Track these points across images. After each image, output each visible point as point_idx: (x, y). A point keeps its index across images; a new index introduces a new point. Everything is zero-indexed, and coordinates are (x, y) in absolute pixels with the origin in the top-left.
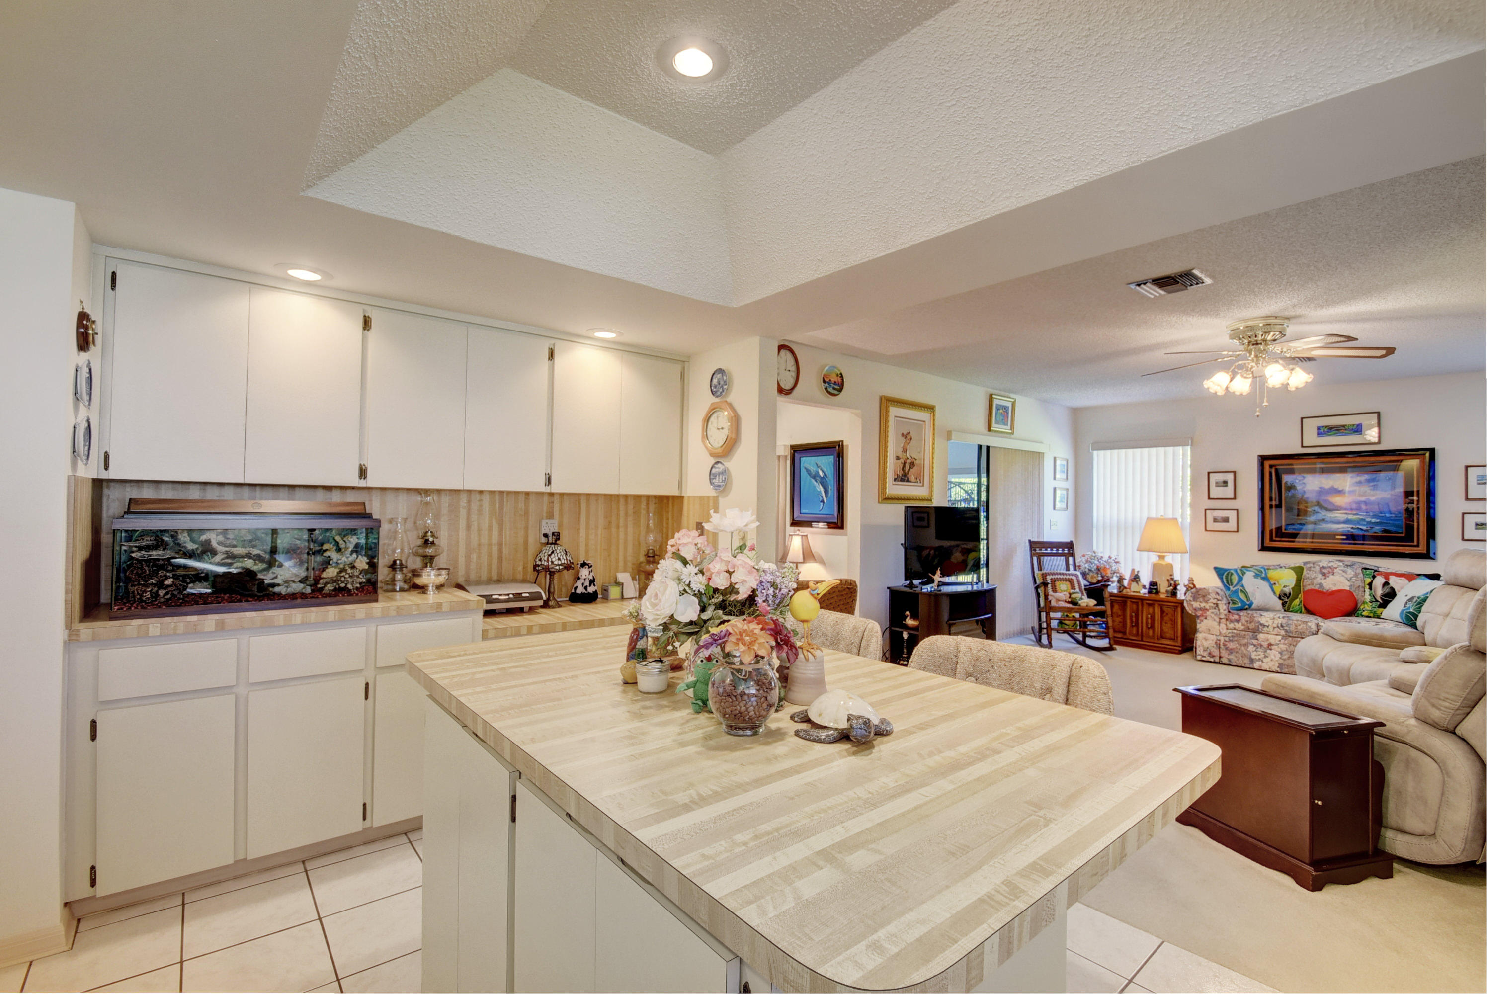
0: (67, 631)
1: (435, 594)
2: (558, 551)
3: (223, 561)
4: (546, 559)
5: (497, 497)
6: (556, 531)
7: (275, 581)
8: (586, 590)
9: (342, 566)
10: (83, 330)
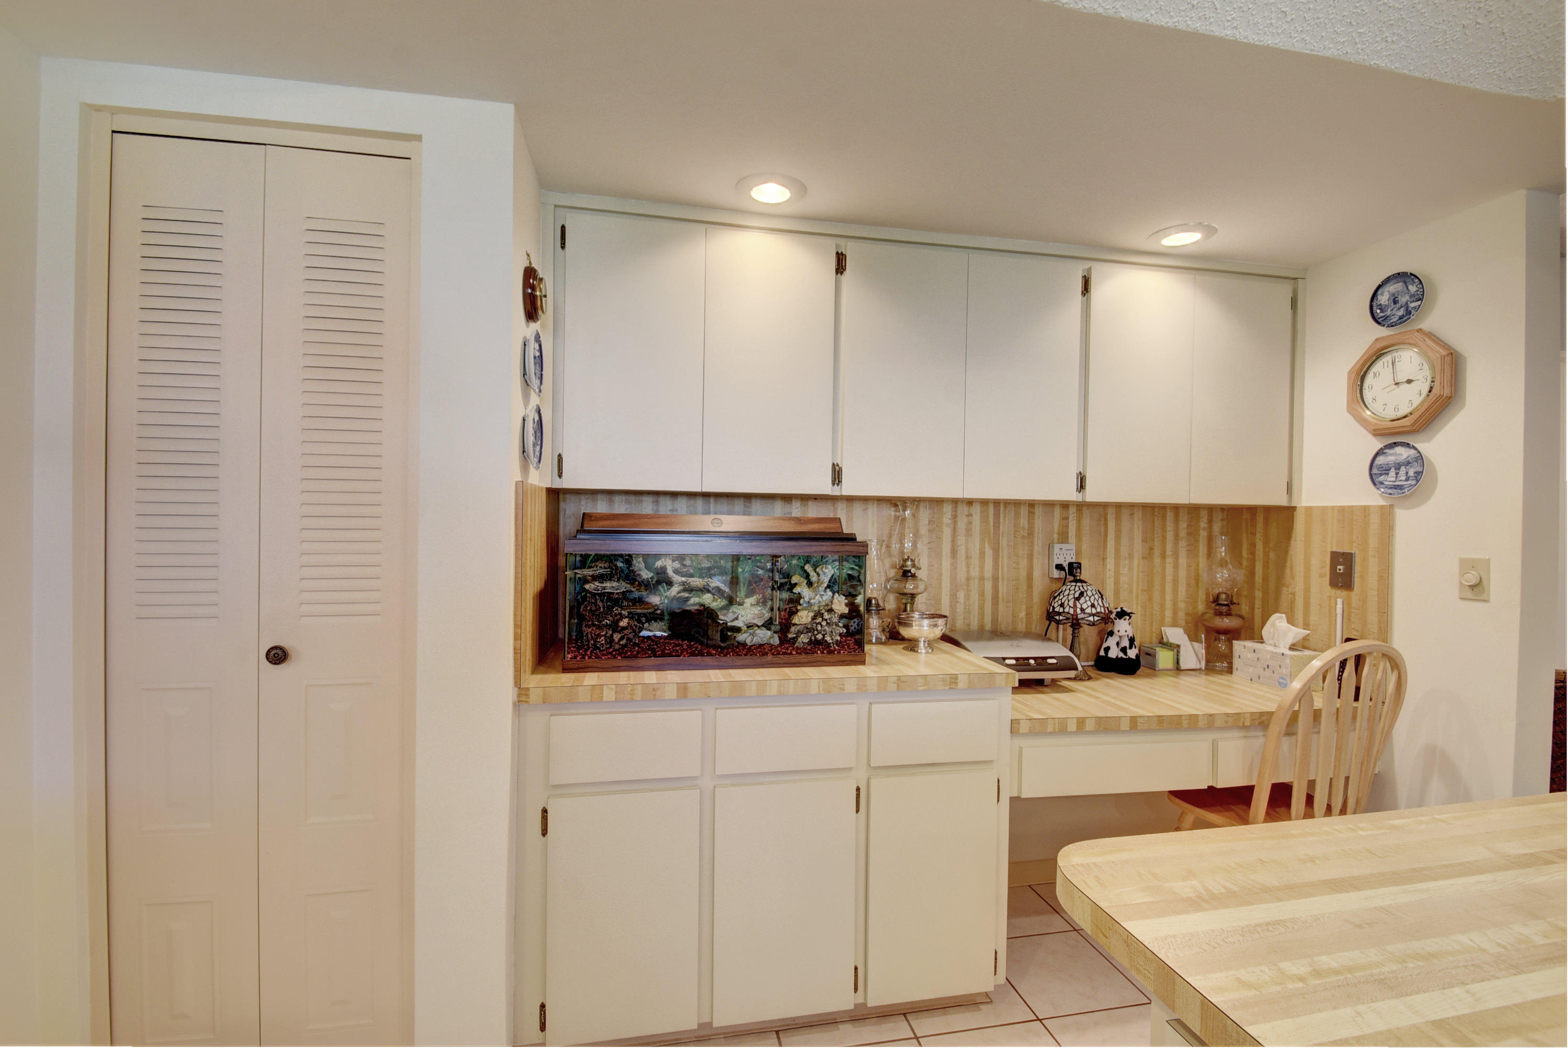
0: (516, 689)
1: (927, 653)
2: (1089, 593)
3: (680, 595)
4: (1071, 603)
5: (991, 508)
6: (1073, 560)
7: (736, 624)
8: (1125, 654)
9: (816, 608)
10: (530, 291)
